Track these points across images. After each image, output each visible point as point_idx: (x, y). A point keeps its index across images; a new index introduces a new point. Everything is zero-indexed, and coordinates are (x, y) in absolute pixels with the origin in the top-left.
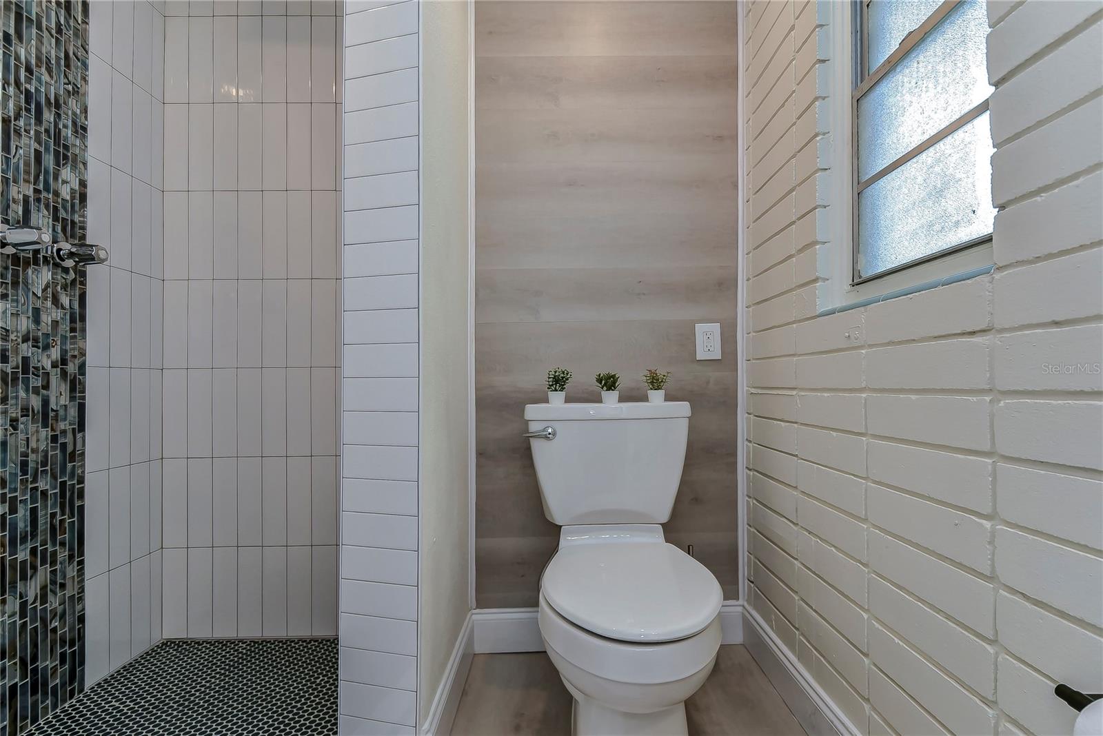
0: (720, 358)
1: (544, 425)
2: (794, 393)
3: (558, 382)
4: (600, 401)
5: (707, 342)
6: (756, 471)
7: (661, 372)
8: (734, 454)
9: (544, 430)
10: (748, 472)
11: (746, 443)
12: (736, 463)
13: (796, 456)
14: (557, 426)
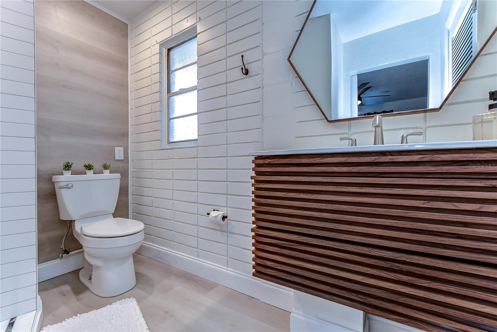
0: (123, 159)
1: (66, 183)
2: (151, 170)
3: (67, 167)
4: (86, 174)
5: (119, 153)
6: (136, 195)
7: (108, 164)
8: (128, 191)
9: (68, 185)
10: (133, 196)
11: (132, 187)
12: (128, 194)
13: (152, 188)
14: (73, 183)
